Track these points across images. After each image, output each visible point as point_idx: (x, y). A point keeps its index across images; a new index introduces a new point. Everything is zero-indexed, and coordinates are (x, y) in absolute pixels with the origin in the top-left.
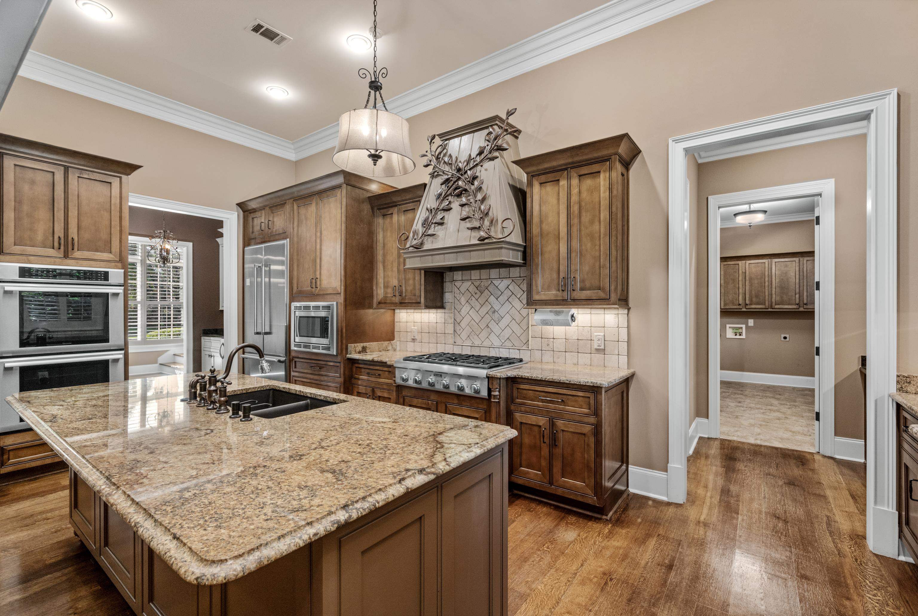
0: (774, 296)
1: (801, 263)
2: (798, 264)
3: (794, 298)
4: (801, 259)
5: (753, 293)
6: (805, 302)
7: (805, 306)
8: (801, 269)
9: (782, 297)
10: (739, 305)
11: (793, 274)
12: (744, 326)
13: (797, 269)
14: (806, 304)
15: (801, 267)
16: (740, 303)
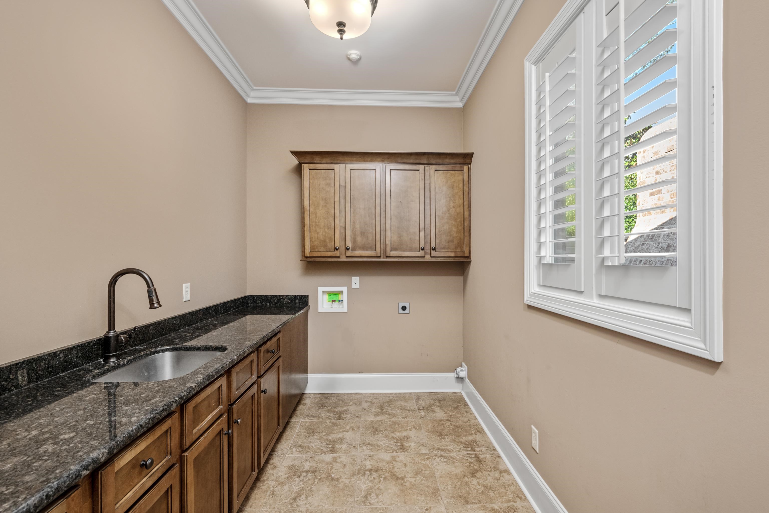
0: (388, 233)
1: (427, 174)
2: (422, 176)
3: (417, 238)
4: (427, 168)
5: (358, 226)
6: (433, 245)
7: (432, 252)
8: (427, 186)
9: (400, 236)
10: (336, 249)
11: (416, 194)
12: (345, 289)
13: (422, 186)
14: (434, 249)
15: (427, 182)
16: (337, 245)
